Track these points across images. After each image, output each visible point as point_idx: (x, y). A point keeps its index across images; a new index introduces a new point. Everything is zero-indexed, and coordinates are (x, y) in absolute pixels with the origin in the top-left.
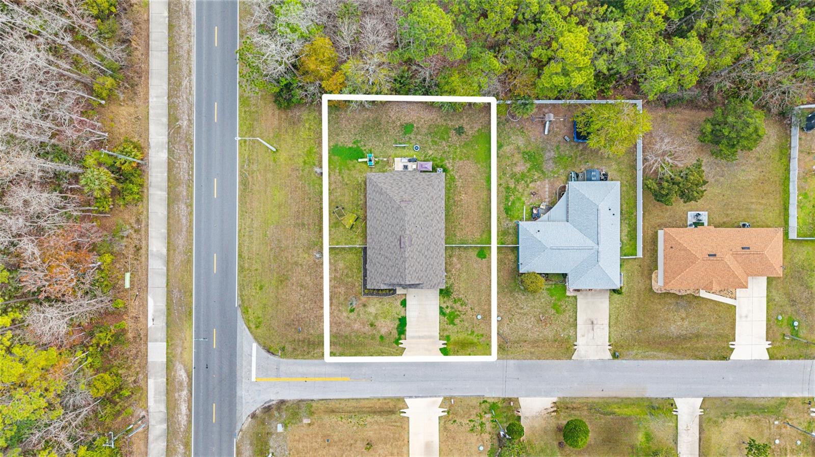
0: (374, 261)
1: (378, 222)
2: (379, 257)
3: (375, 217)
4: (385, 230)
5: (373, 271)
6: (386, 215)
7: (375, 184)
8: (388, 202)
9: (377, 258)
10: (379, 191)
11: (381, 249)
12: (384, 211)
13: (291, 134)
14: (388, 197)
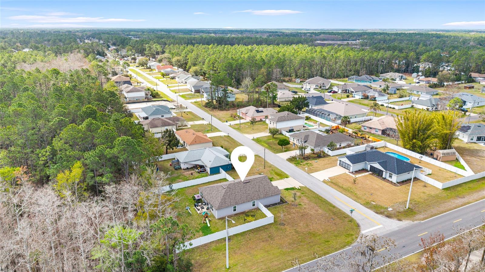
0: (265, 193)
1: (242, 196)
2: (261, 191)
3: (240, 198)
4: (245, 192)
5: (271, 192)
6: (236, 193)
7: (221, 203)
8: (228, 194)
9: (262, 192)
10: (224, 200)
11: (256, 191)
12: (235, 195)
13: (210, 264)
14: (225, 195)
